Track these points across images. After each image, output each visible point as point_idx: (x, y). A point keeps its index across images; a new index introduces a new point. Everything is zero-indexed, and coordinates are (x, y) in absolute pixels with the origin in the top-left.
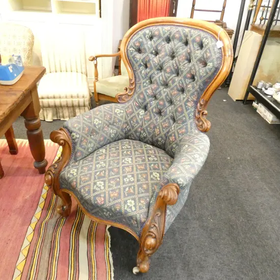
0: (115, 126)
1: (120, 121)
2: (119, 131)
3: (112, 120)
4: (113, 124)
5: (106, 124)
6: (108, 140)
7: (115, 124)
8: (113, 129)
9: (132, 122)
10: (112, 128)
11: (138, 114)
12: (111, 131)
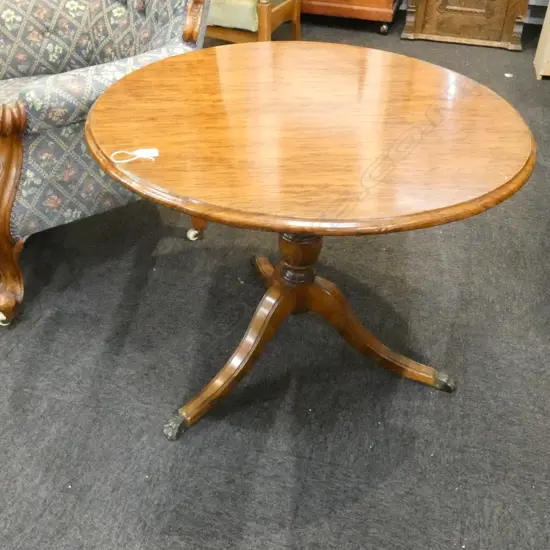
0: (60, 36)
1: (72, 27)
2: (70, 50)
3: (54, 22)
4: (55, 32)
5: (36, 28)
6: (41, 65)
7: (60, 32)
8: (55, 43)
9: (95, 31)
10: (51, 41)
11: (110, 14)
12: (50, 47)
